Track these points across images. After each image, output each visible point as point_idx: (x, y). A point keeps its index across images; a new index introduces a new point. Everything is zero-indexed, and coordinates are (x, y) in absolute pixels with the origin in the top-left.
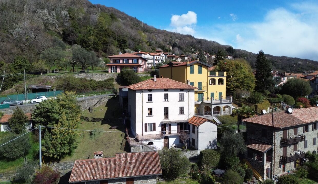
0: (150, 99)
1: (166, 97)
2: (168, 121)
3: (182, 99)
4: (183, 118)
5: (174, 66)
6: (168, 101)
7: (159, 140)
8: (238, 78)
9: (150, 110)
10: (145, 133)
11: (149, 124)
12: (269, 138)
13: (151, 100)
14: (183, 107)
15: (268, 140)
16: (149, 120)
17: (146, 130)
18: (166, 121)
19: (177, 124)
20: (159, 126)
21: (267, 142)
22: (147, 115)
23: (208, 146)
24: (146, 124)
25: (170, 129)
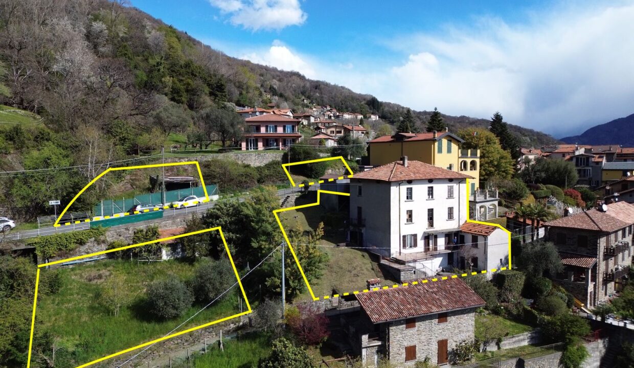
0: (409, 196)
1: (431, 191)
2: (434, 231)
3: (452, 195)
4: (452, 226)
5: (406, 140)
6: (432, 197)
7: (430, 261)
8: (492, 159)
9: (410, 214)
10: (403, 251)
11: (408, 235)
12: (590, 248)
13: (411, 198)
14: (453, 208)
15: (588, 251)
16: (408, 230)
17: (404, 246)
18: (431, 230)
19: (444, 235)
20: (421, 239)
21: (587, 253)
22: (406, 222)
23: (499, 265)
24: (404, 237)
25: (436, 243)
